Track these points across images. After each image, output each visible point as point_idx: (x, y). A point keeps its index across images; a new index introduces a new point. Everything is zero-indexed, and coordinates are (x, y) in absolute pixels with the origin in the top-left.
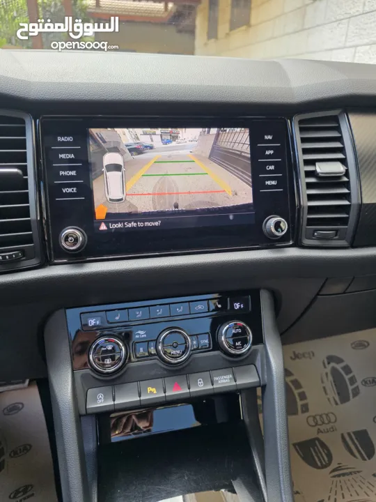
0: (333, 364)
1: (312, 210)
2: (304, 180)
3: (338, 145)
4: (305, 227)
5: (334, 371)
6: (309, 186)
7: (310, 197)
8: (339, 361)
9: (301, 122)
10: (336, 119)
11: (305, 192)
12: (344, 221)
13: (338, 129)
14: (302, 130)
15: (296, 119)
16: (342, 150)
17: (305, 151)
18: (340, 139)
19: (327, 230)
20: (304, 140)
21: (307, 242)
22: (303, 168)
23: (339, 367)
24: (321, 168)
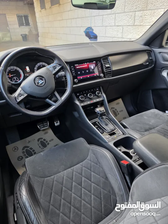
0: (113, 109)
1: (106, 72)
2: (104, 68)
3: (108, 62)
4: (106, 75)
5: (113, 110)
6: (105, 69)
7: (106, 70)
8: (114, 108)
9: (103, 59)
10: (107, 58)
11: (105, 70)
12: (111, 73)
13: (108, 59)
14: (103, 60)
15: (102, 59)
16: (109, 63)
17: (104, 63)
18: (108, 61)
19: (109, 75)
20: (103, 62)
21: (106, 77)
22: (104, 66)
23: (114, 109)
24: (106, 66)
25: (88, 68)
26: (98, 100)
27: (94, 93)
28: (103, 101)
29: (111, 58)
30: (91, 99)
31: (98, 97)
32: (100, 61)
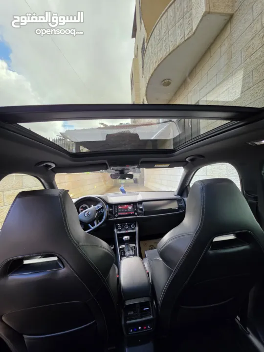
9: (138, 203)
10: (142, 203)
12: (143, 213)
17: (139, 206)
18: (142, 205)
25: (127, 209)
26: (132, 231)
27: (129, 225)
28: (136, 232)
29: (144, 203)
30: (126, 230)
31: (133, 229)
32: (136, 205)
